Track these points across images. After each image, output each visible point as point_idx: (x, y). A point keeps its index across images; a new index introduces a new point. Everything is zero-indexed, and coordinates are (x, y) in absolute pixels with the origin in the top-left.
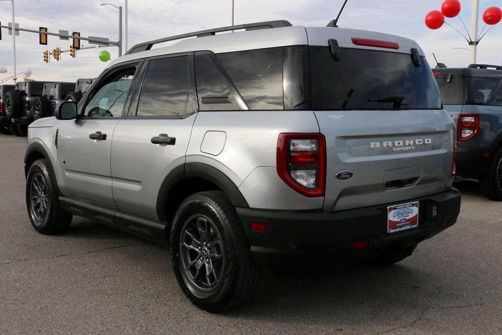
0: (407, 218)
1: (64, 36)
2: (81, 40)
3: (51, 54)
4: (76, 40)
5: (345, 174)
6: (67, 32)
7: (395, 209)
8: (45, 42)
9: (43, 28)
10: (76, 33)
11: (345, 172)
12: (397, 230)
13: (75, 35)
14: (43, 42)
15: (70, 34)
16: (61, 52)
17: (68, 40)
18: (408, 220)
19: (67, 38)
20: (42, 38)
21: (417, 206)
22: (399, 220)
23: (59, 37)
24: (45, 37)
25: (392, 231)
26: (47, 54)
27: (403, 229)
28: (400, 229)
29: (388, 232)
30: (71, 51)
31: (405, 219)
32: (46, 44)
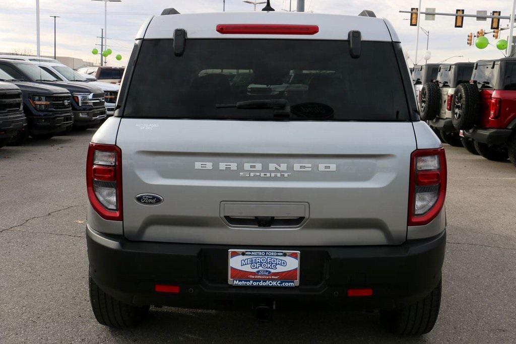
0: (273, 271)
1: (481, 17)
2: (501, 20)
3: (475, 36)
4: (495, 20)
5: (149, 198)
6: (485, 12)
7: (243, 254)
8: (460, 24)
9: (459, 10)
10: (496, 12)
11: (149, 196)
12: (248, 284)
13: (495, 14)
14: (459, 25)
15: (489, 14)
16: (486, 33)
17: (486, 20)
18: (275, 274)
19: (484, 18)
20: (458, 20)
21: (296, 258)
22: (255, 270)
23: (476, 18)
24: (461, 19)
25: (236, 283)
26: (471, 37)
27: (261, 284)
28: (255, 284)
29: (230, 283)
30: (494, 32)
31: (270, 272)
32: (461, 26)
